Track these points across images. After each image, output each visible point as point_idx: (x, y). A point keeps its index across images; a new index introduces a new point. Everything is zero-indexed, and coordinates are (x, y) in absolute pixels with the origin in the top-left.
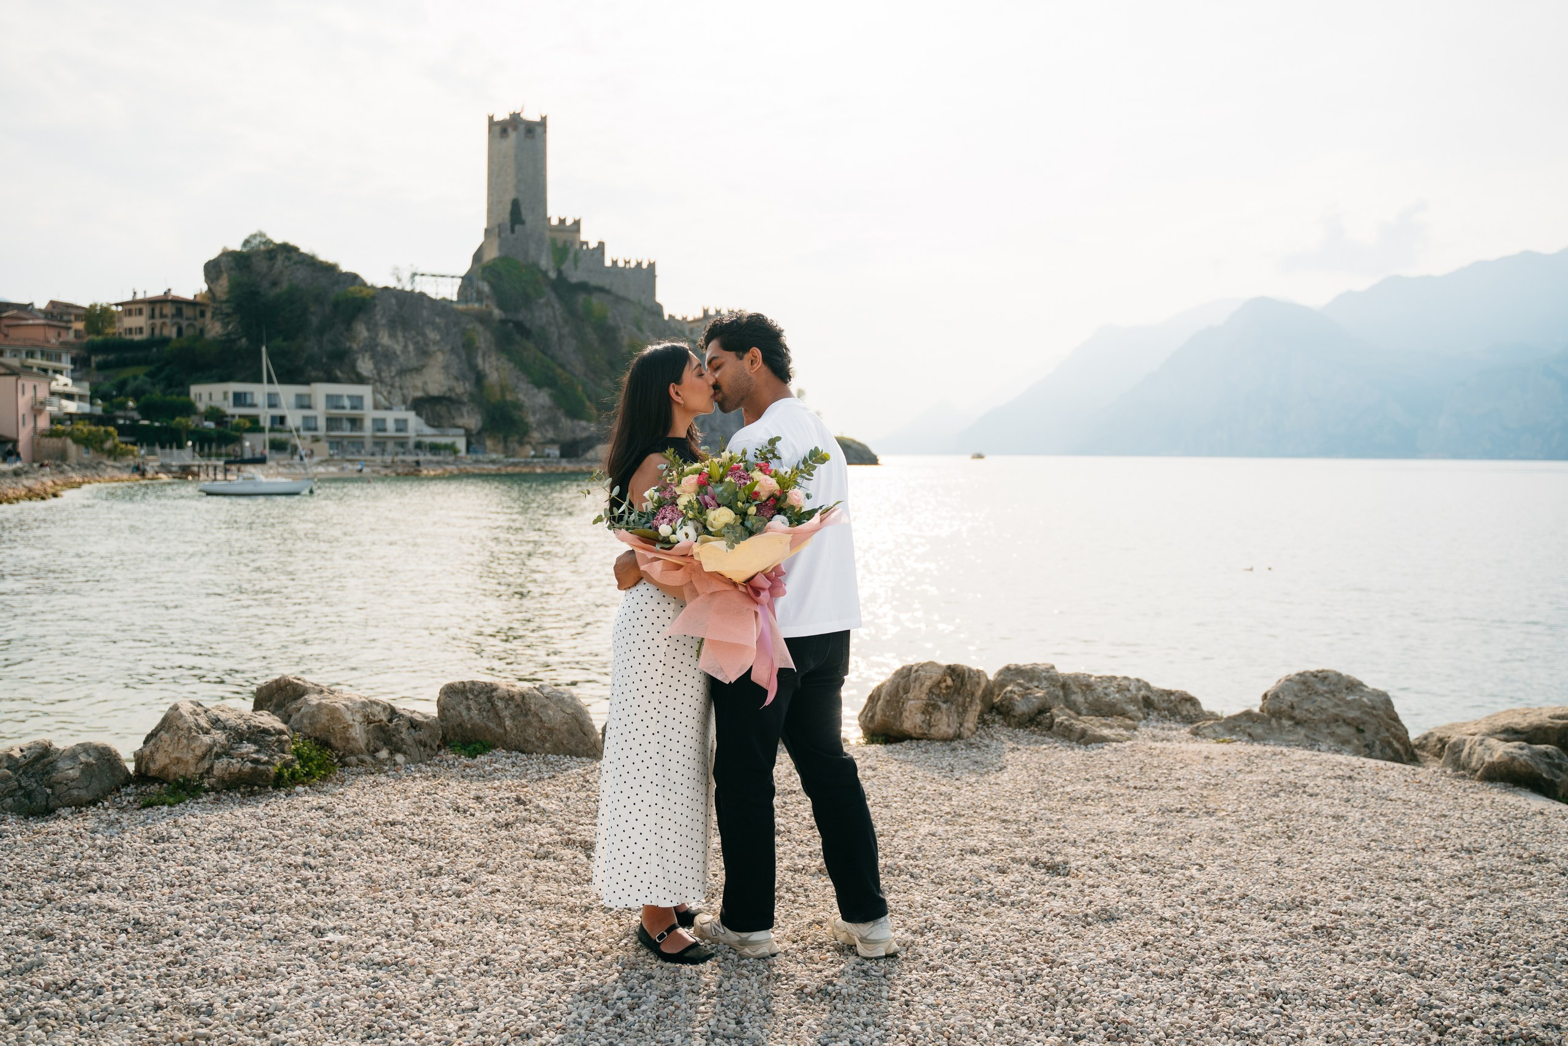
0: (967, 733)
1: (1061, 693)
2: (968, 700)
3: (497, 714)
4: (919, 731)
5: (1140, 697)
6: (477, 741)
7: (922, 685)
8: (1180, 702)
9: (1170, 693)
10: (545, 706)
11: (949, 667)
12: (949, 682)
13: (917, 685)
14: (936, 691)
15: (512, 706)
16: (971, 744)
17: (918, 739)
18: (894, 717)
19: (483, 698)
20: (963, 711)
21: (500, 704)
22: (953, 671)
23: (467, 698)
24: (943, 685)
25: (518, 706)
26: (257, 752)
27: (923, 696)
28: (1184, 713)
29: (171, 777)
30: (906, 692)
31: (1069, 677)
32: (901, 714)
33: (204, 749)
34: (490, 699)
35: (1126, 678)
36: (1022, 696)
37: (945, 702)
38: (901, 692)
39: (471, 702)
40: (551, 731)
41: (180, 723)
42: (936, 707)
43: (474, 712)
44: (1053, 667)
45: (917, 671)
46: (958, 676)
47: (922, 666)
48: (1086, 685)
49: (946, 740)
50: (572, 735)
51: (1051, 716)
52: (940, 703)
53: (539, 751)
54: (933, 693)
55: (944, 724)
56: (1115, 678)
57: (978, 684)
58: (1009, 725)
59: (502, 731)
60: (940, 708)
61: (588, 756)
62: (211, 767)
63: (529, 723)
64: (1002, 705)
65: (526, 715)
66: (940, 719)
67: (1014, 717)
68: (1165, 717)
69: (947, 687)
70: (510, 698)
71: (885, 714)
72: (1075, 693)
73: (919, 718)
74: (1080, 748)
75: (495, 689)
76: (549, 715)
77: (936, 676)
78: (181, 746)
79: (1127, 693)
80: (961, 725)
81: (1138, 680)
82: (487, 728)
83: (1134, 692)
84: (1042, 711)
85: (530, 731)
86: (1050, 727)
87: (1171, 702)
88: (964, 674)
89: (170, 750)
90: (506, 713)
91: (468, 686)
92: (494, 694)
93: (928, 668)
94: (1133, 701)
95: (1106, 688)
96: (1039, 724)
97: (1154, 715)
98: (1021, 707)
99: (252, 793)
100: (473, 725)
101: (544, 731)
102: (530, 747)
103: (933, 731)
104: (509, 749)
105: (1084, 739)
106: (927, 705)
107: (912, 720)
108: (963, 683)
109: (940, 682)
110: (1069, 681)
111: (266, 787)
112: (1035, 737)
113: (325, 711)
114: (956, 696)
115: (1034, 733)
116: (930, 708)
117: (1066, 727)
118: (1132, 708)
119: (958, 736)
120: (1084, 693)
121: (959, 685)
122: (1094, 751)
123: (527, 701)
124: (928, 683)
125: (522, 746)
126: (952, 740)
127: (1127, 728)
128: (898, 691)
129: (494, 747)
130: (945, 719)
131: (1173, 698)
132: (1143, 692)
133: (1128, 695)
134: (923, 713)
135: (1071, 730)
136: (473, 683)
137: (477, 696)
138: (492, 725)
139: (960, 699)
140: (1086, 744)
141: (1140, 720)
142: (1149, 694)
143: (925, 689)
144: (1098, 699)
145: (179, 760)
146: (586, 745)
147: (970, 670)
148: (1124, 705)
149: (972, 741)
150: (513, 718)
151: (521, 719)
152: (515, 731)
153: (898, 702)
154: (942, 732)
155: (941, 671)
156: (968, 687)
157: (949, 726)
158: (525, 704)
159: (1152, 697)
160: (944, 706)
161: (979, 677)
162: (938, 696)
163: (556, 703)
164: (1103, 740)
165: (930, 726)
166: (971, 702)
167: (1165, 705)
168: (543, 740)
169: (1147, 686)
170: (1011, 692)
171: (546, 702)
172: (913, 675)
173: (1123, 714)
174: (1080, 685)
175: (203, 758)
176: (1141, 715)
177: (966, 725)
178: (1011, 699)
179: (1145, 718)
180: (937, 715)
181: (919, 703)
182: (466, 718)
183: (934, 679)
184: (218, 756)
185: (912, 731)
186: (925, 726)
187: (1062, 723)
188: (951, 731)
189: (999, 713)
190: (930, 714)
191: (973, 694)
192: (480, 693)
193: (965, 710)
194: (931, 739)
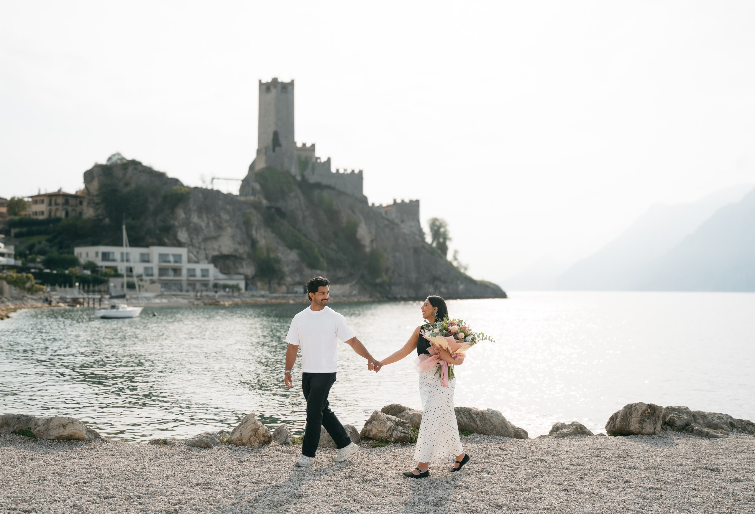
0: (657, 432)
1: (693, 419)
2: (657, 418)
3: (474, 420)
4: (637, 431)
5: (728, 422)
6: (466, 430)
7: (638, 412)
8: (747, 425)
9: (742, 421)
10: (491, 417)
11: (648, 405)
12: (649, 411)
13: (636, 411)
14: (644, 415)
15: (479, 417)
16: (660, 437)
17: (637, 434)
18: (626, 425)
19: (467, 414)
20: (655, 423)
21: (474, 416)
22: (650, 406)
23: (460, 414)
24: (647, 412)
25: (481, 417)
26: (403, 429)
27: (639, 416)
28: (749, 430)
29: (377, 438)
30: (631, 414)
31: (695, 412)
32: (629, 424)
33: (389, 427)
34: (469, 414)
35: (720, 414)
36: (678, 418)
37: (648, 419)
38: (628, 415)
39: (462, 415)
40: (495, 426)
41: (380, 418)
42: (644, 421)
43: (464, 419)
44: (688, 408)
45: (635, 406)
46: (652, 408)
47: (637, 404)
48: (704, 416)
49: (649, 434)
50: (502, 428)
51: (692, 427)
52: (646, 419)
53: (491, 434)
54: (643, 415)
55: (648, 427)
56: (716, 414)
57: (661, 412)
58: (674, 430)
59: (476, 426)
60: (646, 422)
61: (509, 437)
62: (392, 434)
63: (487, 423)
64: (670, 422)
65: (485, 420)
66: (647, 426)
67: (676, 426)
68: (740, 432)
69: (648, 413)
70: (477, 413)
71: (621, 424)
72: (699, 419)
73: (637, 425)
74: (707, 440)
75: (471, 410)
76: (494, 420)
77: (644, 408)
78: (382, 426)
79: (722, 420)
80: (655, 429)
81: (727, 415)
82: (471, 425)
83: (725, 419)
84: (687, 424)
85: (487, 426)
86: (692, 431)
87: (743, 425)
88: (655, 407)
89: (378, 427)
90: (477, 419)
91: (460, 409)
92: (471, 412)
93: (640, 405)
94: (725, 423)
95: (713, 417)
96: (686, 430)
97: (735, 430)
98: (678, 423)
99: (403, 444)
100: (465, 424)
101: (492, 427)
102: (488, 433)
103: (643, 431)
104: (479, 433)
105: (708, 436)
106: (641, 420)
107: (634, 425)
108: (655, 412)
109: (645, 411)
110: (696, 414)
111: (407, 442)
112: (686, 435)
113: (417, 416)
114: (652, 417)
115: (685, 433)
116: (642, 421)
117: (700, 431)
118: (725, 426)
119: (654, 433)
120: (703, 420)
121: (653, 412)
122: (713, 440)
123: (485, 415)
124: (641, 411)
125: (484, 432)
126: (652, 435)
127: (725, 434)
128: (627, 415)
129: (473, 432)
130: (648, 426)
131: (743, 423)
132: (729, 420)
133: (723, 421)
134: (639, 423)
135: (702, 432)
136: (461, 408)
137: (464, 413)
138: (472, 424)
139: (654, 418)
140: (709, 438)
141: (729, 432)
142: (732, 421)
143: (639, 413)
144: (710, 422)
145: (381, 431)
146: (508, 432)
147: (657, 406)
148: (721, 425)
149: (660, 435)
150: (480, 421)
151: (483, 422)
152: (481, 426)
153: (627, 419)
154: (647, 431)
155: (646, 406)
156: (657, 413)
157: (650, 429)
158: (483, 416)
159: (734, 422)
160: (648, 421)
161: (661, 409)
162: (645, 416)
163: (495, 416)
164: (716, 437)
165: (642, 428)
166: (658, 419)
167: (740, 426)
168: (492, 430)
169: (731, 417)
170: (673, 416)
171: (492, 415)
172: (633, 408)
173: (722, 428)
174: (701, 416)
175: (388, 431)
176: (730, 430)
177: (657, 429)
178: (674, 419)
179: (731, 431)
180: (645, 424)
181: (637, 419)
182: (462, 421)
183: (643, 409)
184: (393, 430)
185: (634, 431)
186: (640, 429)
187: (697, 429)
188: (651, 431)
189: (668, 425)
190: (642, 424)
191: (659, 416)
192: (465, 412)
193: (656, 423)
194: (643, 434)
